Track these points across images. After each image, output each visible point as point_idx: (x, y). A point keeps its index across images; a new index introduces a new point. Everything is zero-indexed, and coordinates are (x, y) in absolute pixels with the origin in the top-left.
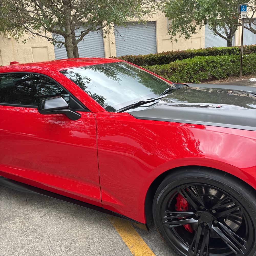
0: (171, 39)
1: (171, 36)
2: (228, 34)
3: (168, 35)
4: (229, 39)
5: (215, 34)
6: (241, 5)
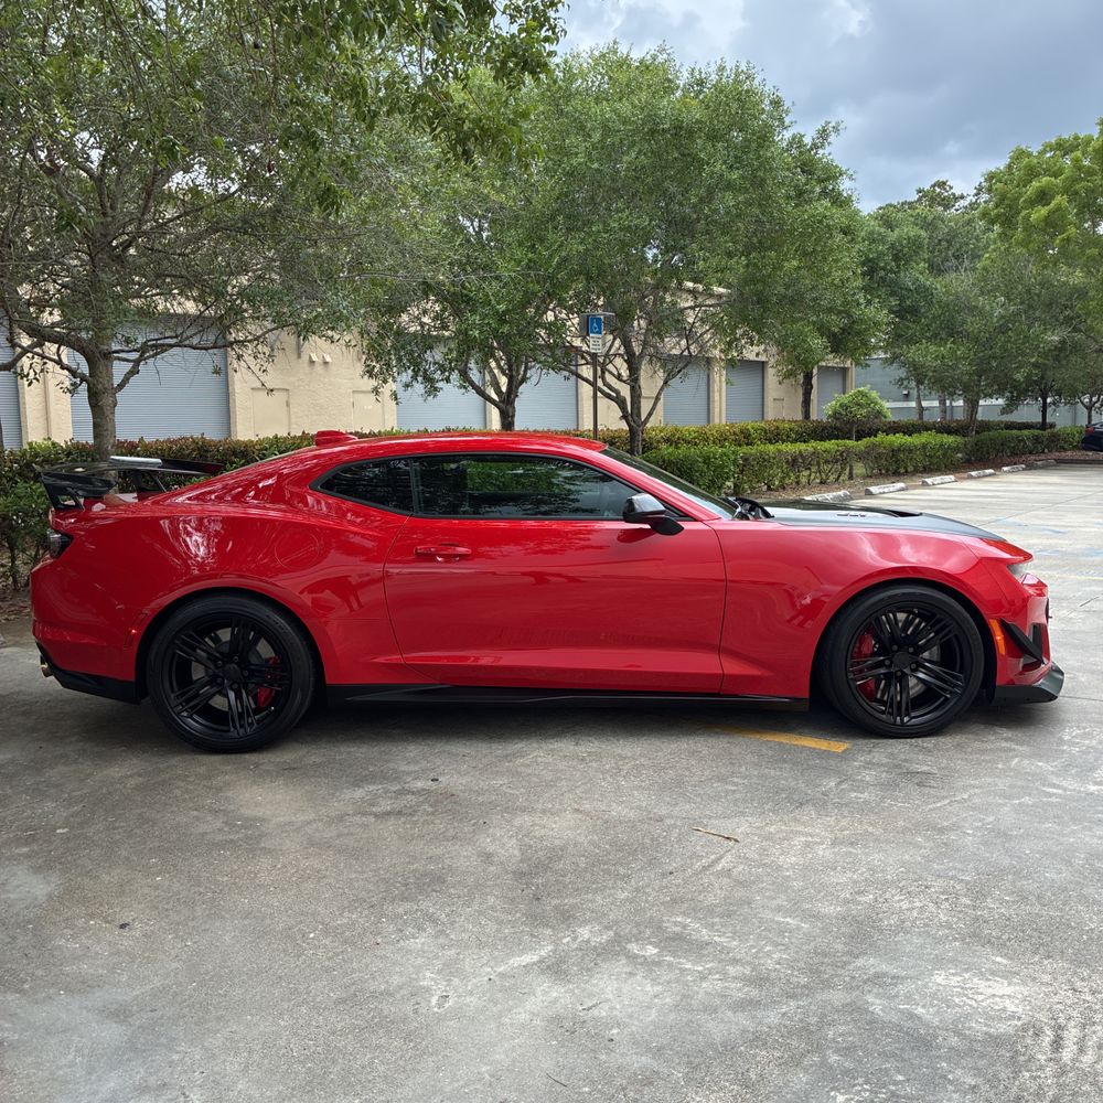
0: (376, 391)
1: (373, 383)
2: (501, 391)
3: (366, 377)
4: (506, 405)
5: (465, 387)
6: (588, 316)
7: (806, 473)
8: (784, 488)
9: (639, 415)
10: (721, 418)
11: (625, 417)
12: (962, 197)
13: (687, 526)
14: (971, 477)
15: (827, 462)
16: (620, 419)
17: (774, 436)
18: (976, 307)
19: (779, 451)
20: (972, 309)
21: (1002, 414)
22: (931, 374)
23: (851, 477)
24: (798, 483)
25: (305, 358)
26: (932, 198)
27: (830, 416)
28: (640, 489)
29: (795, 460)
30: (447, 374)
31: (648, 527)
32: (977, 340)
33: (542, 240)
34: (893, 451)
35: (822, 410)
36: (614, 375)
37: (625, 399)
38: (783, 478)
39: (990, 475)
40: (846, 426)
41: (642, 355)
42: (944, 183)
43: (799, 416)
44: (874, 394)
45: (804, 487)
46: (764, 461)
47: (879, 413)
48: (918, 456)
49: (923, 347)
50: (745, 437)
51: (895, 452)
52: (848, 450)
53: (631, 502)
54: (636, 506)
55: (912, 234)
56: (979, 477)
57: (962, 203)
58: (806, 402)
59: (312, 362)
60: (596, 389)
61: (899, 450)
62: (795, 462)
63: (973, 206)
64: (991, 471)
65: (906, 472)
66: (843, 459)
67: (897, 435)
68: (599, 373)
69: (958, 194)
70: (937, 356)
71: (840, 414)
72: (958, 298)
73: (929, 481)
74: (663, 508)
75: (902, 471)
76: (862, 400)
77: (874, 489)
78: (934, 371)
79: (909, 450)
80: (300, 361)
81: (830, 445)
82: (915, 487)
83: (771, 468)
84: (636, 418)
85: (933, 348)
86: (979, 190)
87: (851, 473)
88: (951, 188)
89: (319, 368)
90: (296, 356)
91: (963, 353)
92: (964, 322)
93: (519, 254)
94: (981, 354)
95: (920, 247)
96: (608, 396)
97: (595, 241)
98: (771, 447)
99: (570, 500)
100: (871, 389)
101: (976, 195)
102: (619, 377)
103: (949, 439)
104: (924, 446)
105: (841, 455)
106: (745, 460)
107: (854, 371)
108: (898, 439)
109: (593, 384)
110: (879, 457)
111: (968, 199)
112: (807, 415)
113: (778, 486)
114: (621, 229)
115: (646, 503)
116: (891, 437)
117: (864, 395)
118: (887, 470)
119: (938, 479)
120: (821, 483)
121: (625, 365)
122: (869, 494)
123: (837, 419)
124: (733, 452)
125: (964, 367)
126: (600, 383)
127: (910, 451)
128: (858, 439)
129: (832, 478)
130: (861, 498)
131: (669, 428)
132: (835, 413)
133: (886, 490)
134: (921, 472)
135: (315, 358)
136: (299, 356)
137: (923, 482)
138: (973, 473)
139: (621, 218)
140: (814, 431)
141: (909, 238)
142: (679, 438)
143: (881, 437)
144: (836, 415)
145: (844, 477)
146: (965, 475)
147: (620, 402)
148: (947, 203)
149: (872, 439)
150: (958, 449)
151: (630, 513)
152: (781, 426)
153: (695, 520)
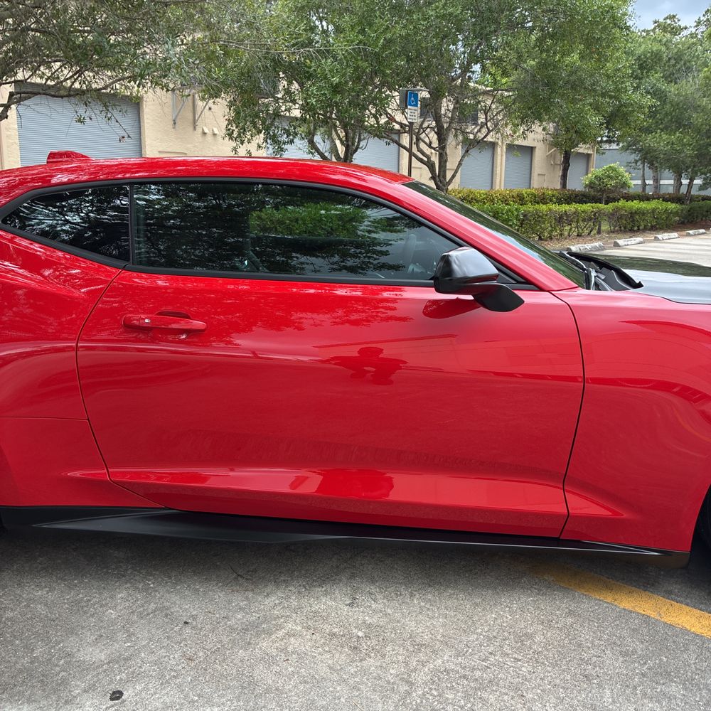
2: (339, 157)
5: (312, 154)
6: (407, 91)
7: (568, 228)
8: (551, 239)
9: (445, 177)
10: (500, 185)
11: (433, 178)
12: (686, 28)
13: (528, 297)
14: (689, 235)
15: (584, 220)
16: (430, 179)
17: (542, 199)
18: (699, 106)
19: (550, 210)
20: (697, 108)
21: (700, 190)
22: (662, 156)
23: (599, 232)
24: (561, 235)
25: (199, 130)
26: (664, 27)
27: (587, 186)
28: (460, 240)
29: (561, 217)
30: (291, 137)
31: (470, 297)
32: (699, 131)
33: (370, 25)
34: (631, 213)
35: (578, 181)
36: (426, 143)
37: (434, 164)
38: (552, 231)
39: (703, 234)
40: (599, 193)
41: (449, 129)
42: (674, 16)
43: (559, 186)
44: (622, 170)
45: (566, 239)
46: (539, 217)
47: (625, 185)
48: (648, 218)
49: (657, 135)
50: (521, 199)
51: (633, 214)
52: (600, 211)
53: (446, 261)
54: (455, 267)
55: (654, 49)
56: (695, 235)
57: (685, 33)
58: (564, 177)
59: (204, 134)
60: (411, 154)
61: (636, 212)
62: (561, 219)
63: (692, 35)
64: (702, 231)
65: (639, 229)
66: (595, 218)
67: (635, 201)
68: (414, 140)
69: (683, 26)
70: (668, 143)
71: (594, 184)
72: (686, 99)
73: (660, 236)
74: (495, 271)
75: (636, 228)
76: (612, 174)
77: (621, 242)
78: (665, 154)
79: (642, 213)
80: (196, 132)
81: (587, 207)
82: (650, 241)
83: (544, 223)
84: (442, 179)
85: (665, 137)
86: (699, 23)
87: (599, 229)
88: (679, 20)
89: (209, 138)
90: (192, 128)
91: (688, 140)
92: (690, 117)
93: (351, 36)
94: (702, 142)
95: (660, 59)
96: (421, 161)
97: (415, 27)
98: (544, 207)
99: (375, 252)
100: (620, 165)
101: (697, 26)
102: (430, 145)
103: (672, 206)
104: (653, 211)
105: (595, 215)
106: (525, 216)
107: (595, 157)
108: (635, 205)
109: (409, 150)
110: (621, 217)
111: (690, 29)
112: (564, 185)
113: (547, 238)
114: (437, 17)
115: (469, 263)
116: (630, 203)
117: (614, 170)
118: (625, 228)
119: (666, 235)
120: (578, 235)
121: (436, 136)
122: (616, 245)
123: (592, 188)
124: (516, 209)
125: (688, 151)
126: (414, 150)
127: (644, 214)
128: (607, 203)
129: (586, 232)
130: (610, 248)
131: (465, 190)
132: (591, 183)
133: (629, 243)
134: (650, 230)
135: (206, 131)
136: (195, 129)
137: (656, 237)
138: (691, 232)
139: (438, 7)
140: (570, 198)
141: (652, 52)
142: (472, 199)
143: (621, 203)
144: (591, 185)
145: (594, 232)
146: (684, 233)
147: (430, 165)
148: (675, 31)
149: (616, 203)
150: (676, 214)
151: (444, 277)
152: (547, 192)
153: (541, 289)
